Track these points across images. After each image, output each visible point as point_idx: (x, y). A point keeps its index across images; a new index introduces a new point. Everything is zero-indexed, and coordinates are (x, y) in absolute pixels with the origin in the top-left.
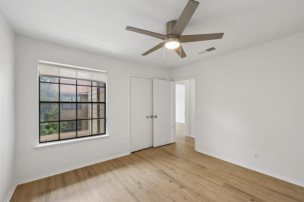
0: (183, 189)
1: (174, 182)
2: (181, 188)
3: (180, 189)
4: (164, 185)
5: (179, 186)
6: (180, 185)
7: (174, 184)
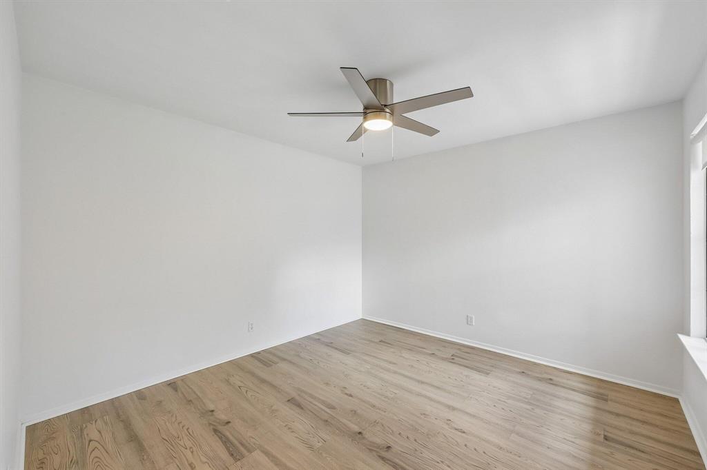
0: (356, 429)
1: (378, 447)
2: (360, 433)
3: (364, 430)
4: (400, 434)
5: (366, 436)
6: (364, 438)
7: (378, 441)
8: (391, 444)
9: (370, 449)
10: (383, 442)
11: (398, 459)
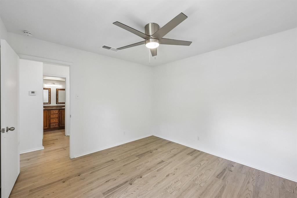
2: (141, 177)
4: (137, 189)
5: (139, 179)
8: (132, 185)
9: (132, 179)
10: (134, 183)
11: (124, 186)
